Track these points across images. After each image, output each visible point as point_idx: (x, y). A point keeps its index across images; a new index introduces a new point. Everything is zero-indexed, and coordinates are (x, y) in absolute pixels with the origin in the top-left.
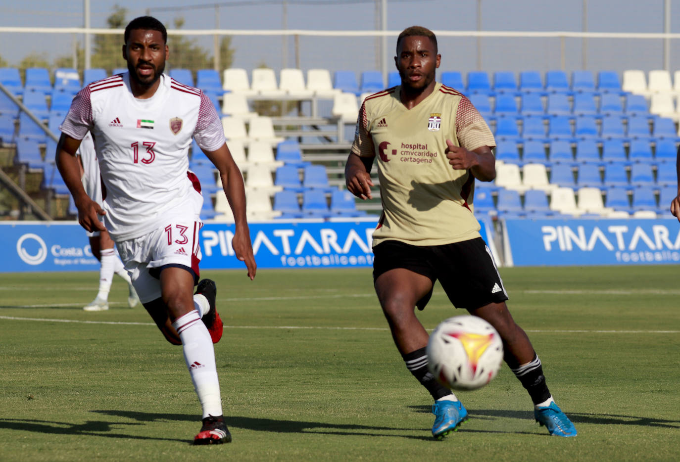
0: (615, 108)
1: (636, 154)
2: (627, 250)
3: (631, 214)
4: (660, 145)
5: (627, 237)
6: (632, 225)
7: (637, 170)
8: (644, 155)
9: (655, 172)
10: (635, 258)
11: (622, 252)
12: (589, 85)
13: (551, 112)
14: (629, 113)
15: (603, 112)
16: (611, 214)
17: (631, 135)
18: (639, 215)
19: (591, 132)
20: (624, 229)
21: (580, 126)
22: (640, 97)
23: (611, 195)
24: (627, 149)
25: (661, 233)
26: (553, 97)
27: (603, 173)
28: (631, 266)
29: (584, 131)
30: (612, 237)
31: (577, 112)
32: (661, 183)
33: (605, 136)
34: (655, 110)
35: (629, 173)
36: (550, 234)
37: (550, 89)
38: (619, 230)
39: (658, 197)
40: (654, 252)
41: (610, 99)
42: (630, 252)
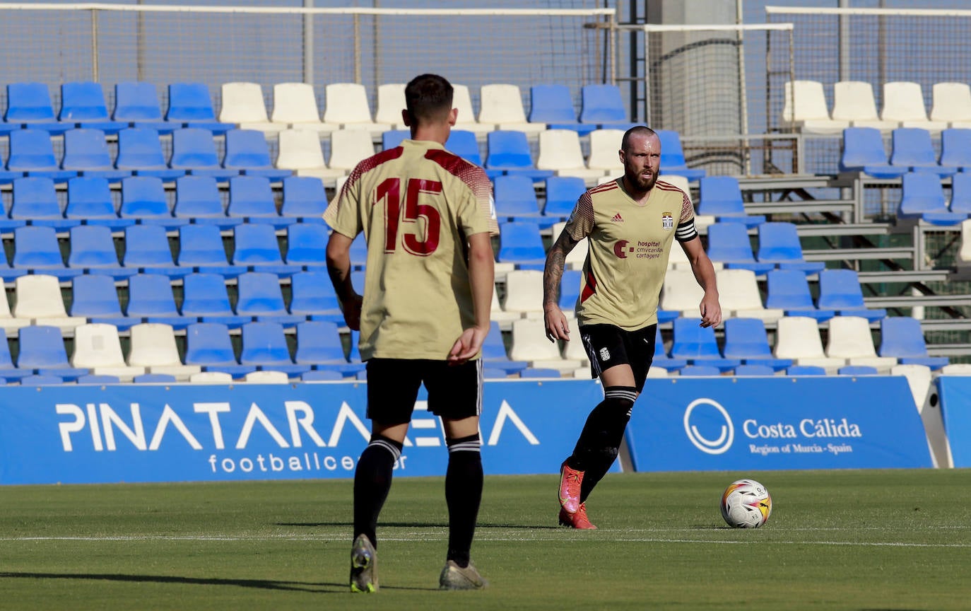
0: (205, 159)
1: (246, 254)
2: (230, 450)
3: (236, 376)
4: (295, 232)
5: (231, 425)
6: (240, 399)
7: (249, 286)
8: (265, 254)
9: (287, 289)
10: (247, 466)
11: (221, 455)
12: (151, 112)
13: (70, 167)
14: (232, 169)
15: (178, 168)
16: (196, 376)
17: (236, 215)
18: (254, 378)
19: (157, 207)
20: (225, 407)
21: (129, 197)
22: (256, 135)
23: (196, 335)
24: (229, 241)
25: (300, 414)
26: (72, 135)
27: (179, 291)
28: (238, 484)
29: (137, 206)
30: (200, 424)
31: (125, 168)
32: (299, 313)
33: (183, 216)
34: (286, 162)
35: (234, 289)
36: (71, 418)
37: (69, 119)
38: (213, 409)
39: (293, 340)
40: (285, 454)
41: (191, 140)
42: (237, 455)
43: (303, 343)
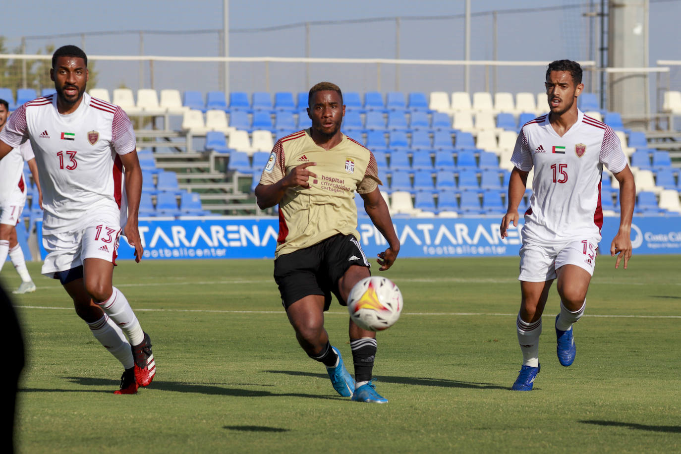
0: (423, 124)
1: (441, 163)
2: (433, 245)
3: (436, 214)
4: (460, 156)
5: (433, 234)
6: (437, 223)
7: (441, 177)
8: (447, 163)
9: (457, 179)
10: (439, 251)
11: (429, 246)
12: (401, 104)
13: (369, 127)
14: (435, 128)
15: (413, 128)
16: (419, 214)
17: (436, 147)
18: (443, 215)
19: (403, 144)
20: (430, 227)
21: (393, 139)
22: (444, 115)
23: (420, 198)
24: (433, 159)
25: (462, 230)
26: (369, 114)
27: (412, 179)
28: (436, 259)
29: (396, 143)
30: (420, 234)
31: (391, 127)
32: (462, 188)
33: (414, 148)
34: (457, 126)
35: (435, 179)
36: (367, 231)
37: (368, 107)
38: (426, 228)
39: (459, 200)
40: (455, 246)
41: (419, 116)
42: (435, 247)
43: (463, 200)
